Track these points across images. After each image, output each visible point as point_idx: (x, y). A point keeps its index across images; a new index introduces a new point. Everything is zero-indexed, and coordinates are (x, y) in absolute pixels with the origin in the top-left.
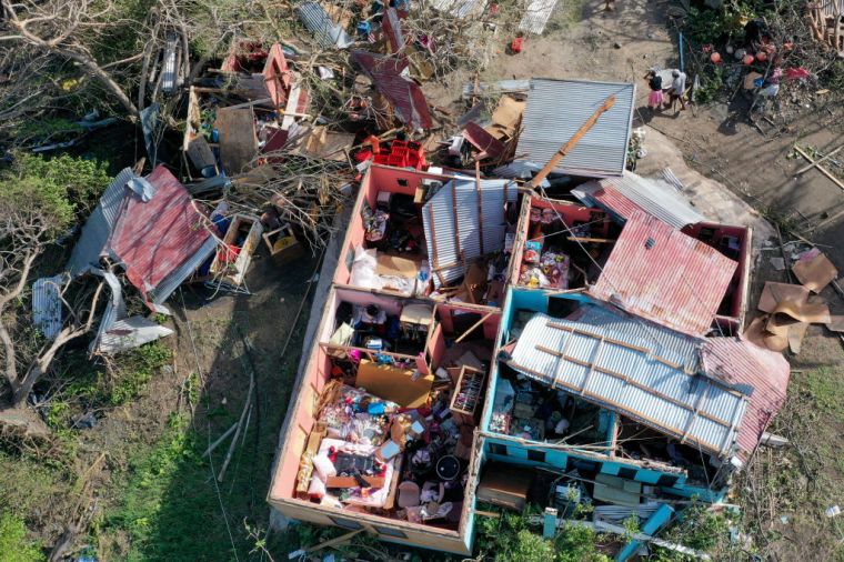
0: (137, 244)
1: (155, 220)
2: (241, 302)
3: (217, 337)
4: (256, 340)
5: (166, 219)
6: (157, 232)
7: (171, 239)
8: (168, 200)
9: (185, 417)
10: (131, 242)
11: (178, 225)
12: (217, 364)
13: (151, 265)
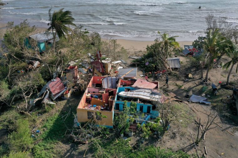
0: (52, 87)
1: (56, 84)
2: (68, 100)
3: (64, 104)
4: (71, 104)
5: (58, 84)
6: (56, 86)
7: (58, 88)
8: (58, 81)
9: (58, 114)
10: (52, 86)
11: (59, 86)
12: (64, 107)
13: (54, 91)
